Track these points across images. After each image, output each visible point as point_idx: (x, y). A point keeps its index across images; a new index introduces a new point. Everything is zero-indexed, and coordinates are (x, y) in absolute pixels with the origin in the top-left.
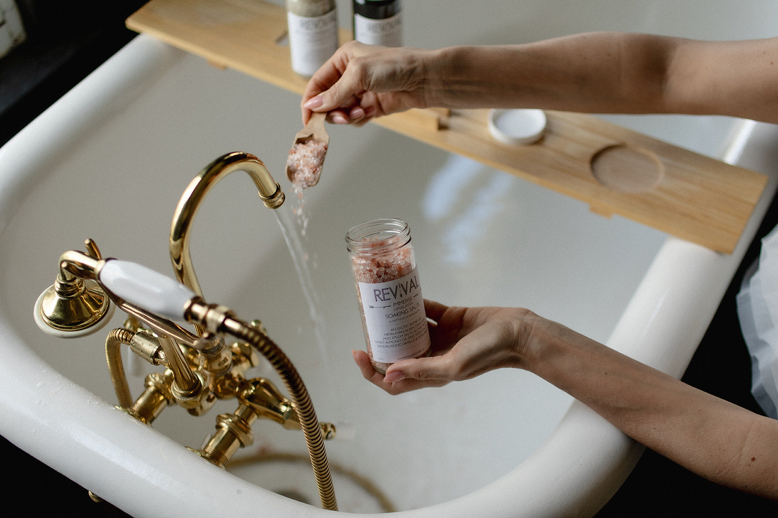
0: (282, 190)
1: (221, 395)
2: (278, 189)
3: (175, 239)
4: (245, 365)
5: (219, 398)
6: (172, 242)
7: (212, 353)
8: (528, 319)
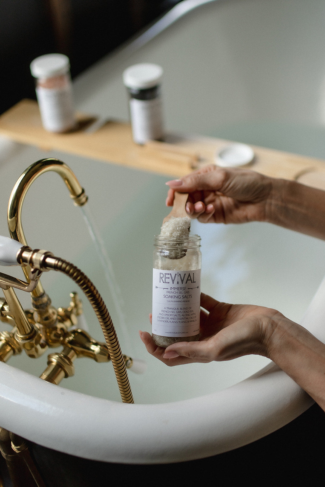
0: (87, 193)
1: (51, 344)
2: (83, 191)
3: (11, 217)
4: (68, 323)
5: (50, 346)
6: (9, 219)
7: (43, 308)
8: (275, 318)
